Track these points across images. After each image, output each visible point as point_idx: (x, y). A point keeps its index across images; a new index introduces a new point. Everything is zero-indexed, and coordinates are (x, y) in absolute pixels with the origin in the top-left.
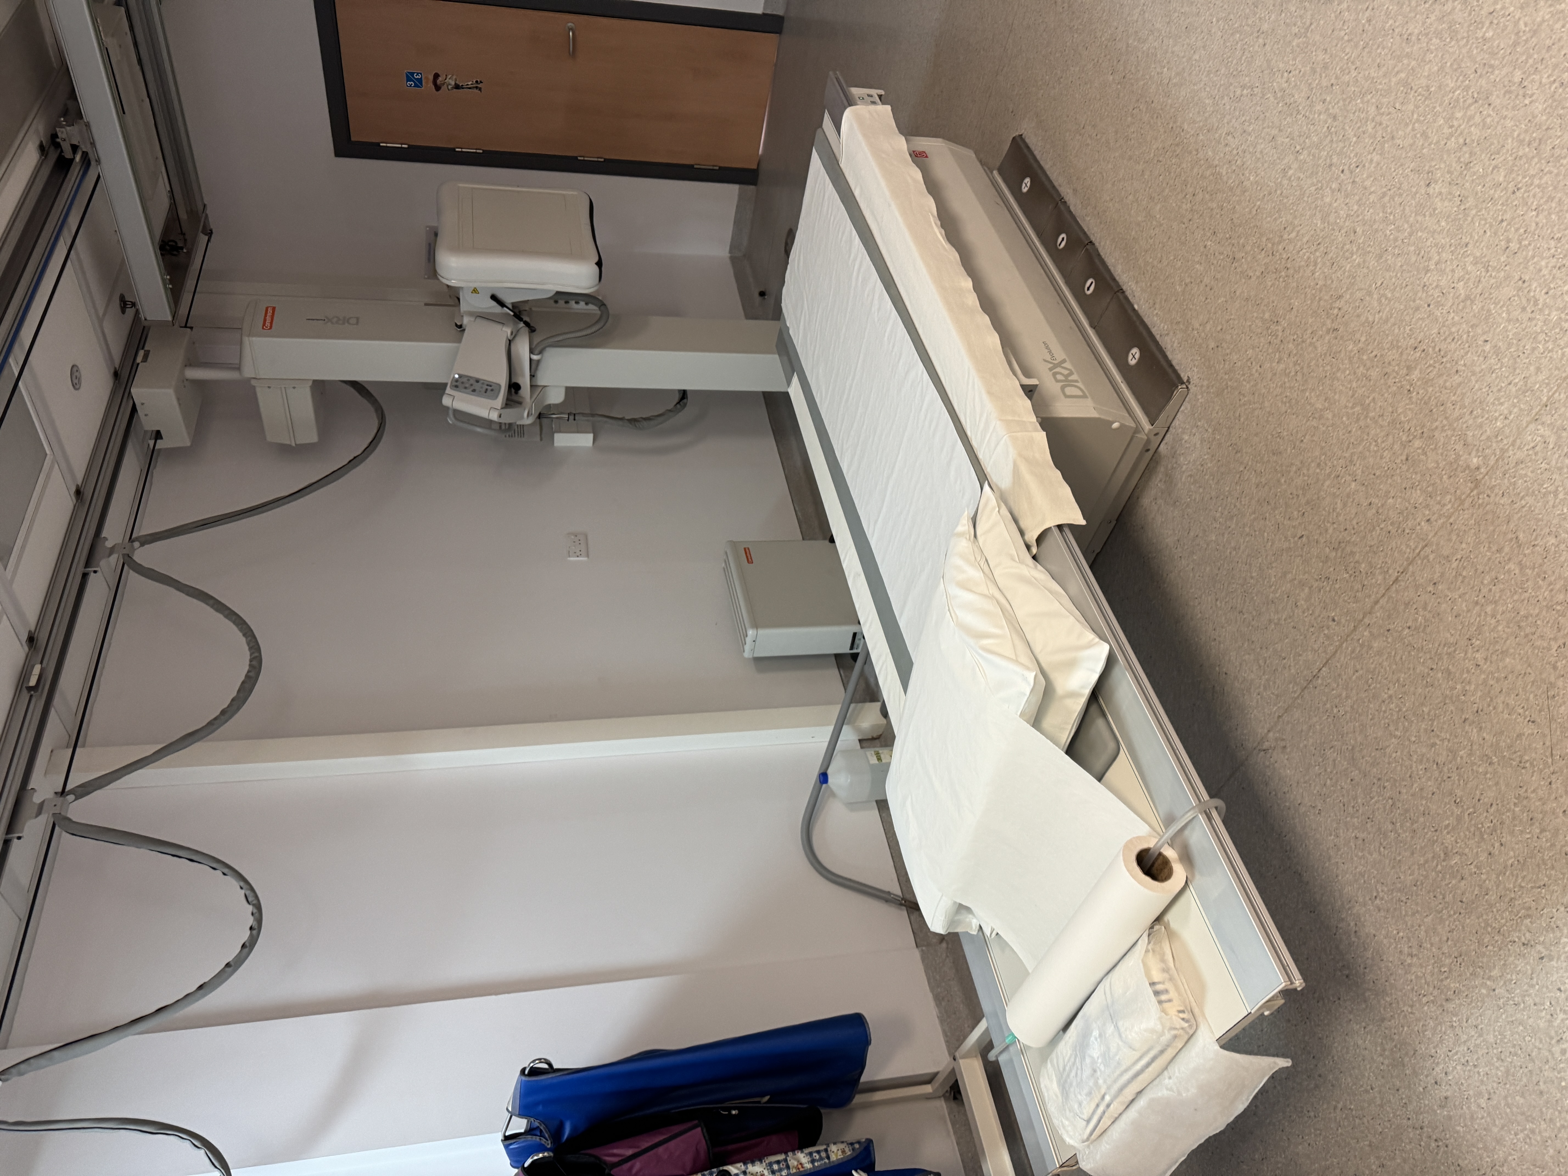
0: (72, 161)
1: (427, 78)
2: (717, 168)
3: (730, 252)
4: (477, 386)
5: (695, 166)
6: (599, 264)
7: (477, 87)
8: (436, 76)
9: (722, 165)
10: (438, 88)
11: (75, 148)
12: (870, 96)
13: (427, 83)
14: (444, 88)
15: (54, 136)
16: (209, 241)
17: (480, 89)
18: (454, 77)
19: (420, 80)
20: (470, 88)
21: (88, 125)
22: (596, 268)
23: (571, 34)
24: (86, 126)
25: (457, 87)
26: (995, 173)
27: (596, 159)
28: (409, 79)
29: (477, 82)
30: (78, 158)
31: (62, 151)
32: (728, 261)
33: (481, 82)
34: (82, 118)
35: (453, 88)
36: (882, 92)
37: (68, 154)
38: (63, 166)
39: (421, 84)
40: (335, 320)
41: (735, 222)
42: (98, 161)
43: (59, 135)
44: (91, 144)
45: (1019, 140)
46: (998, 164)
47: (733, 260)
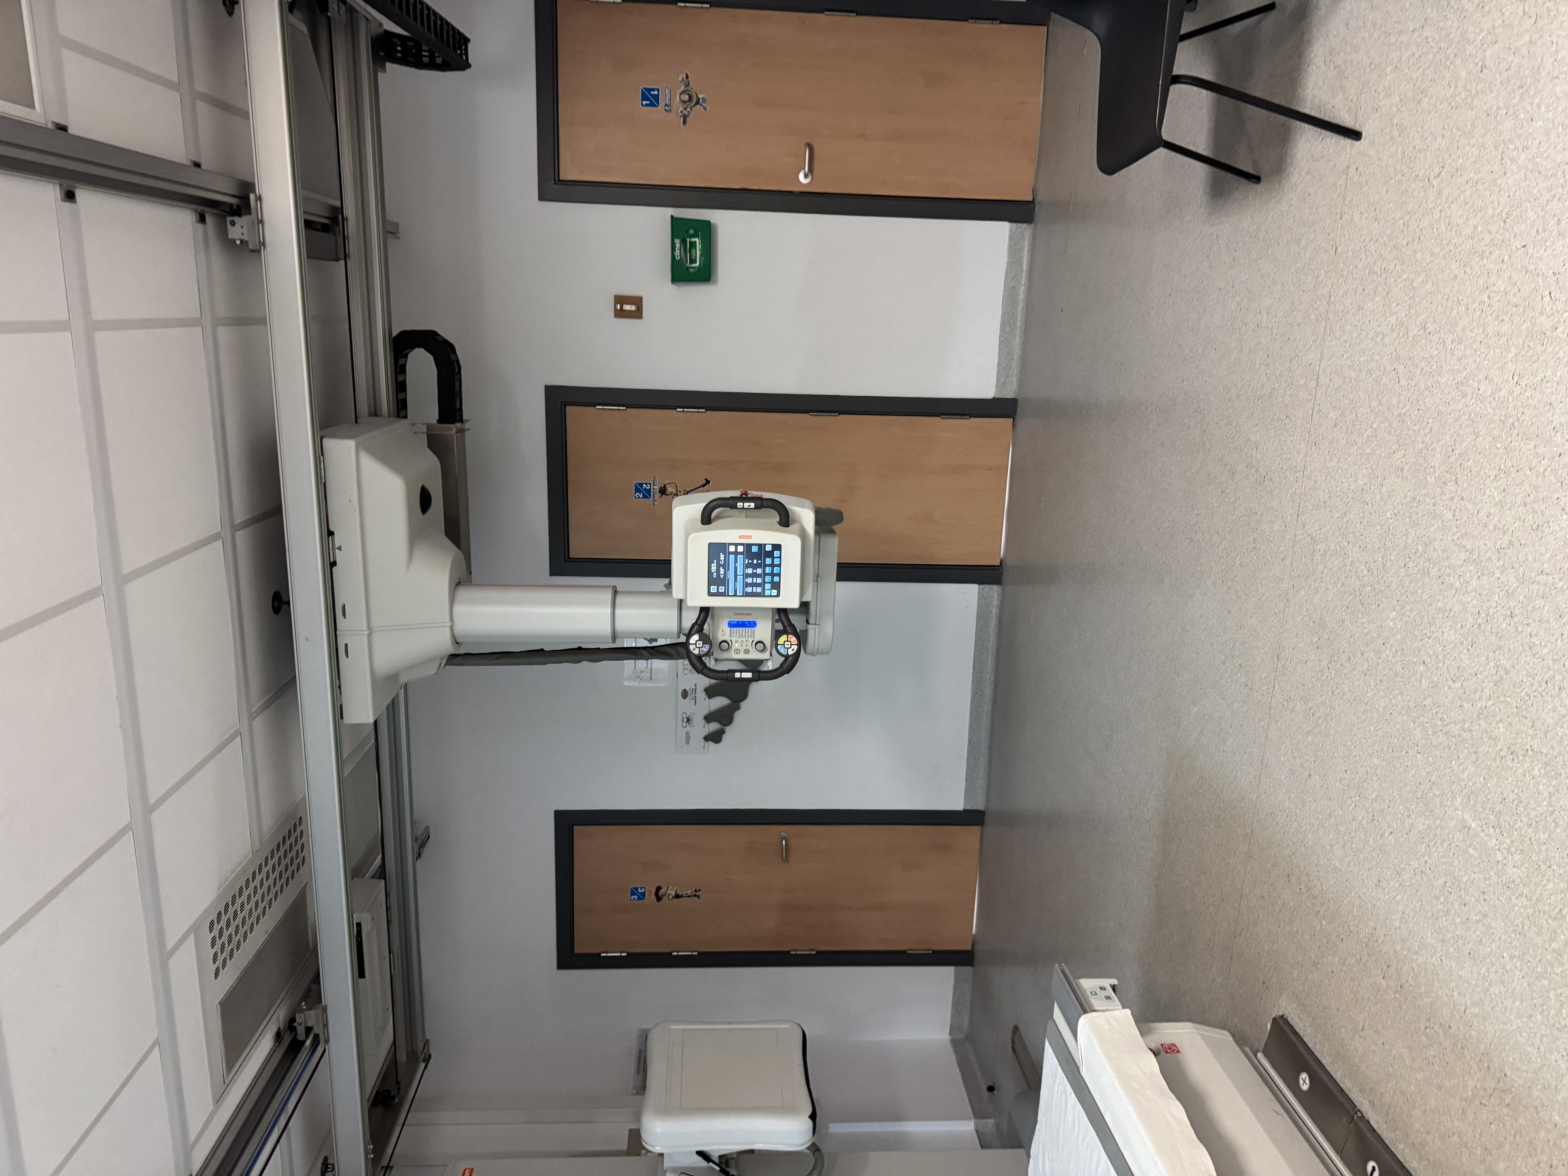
0: (304, 1042)
1: (650, 892)
2: (931, 952)
3: (951, 1034)
5: (908, 952)
6: (813, 1117)
7: (695, 895)
8: (659, 888)
9: (935, 948)
10: (659, 899)
11: (308, 1030)
12: (1103, 988)
13: (650, 895)
14: (665, 898)
15: (292, 1020)
16: (426, 1067)
17: (698, 897)
18: (675, 888)
19: (643, 894)
20: (689, 896)
21: (325, 1009)
22: (810, 1123)
23: (784, 842)
24: (323, 1010)
25: (677, 896)
26: (1260, 1055)
27: (808, 952)
28: (633, 894)
29: (696, 890)
30: (308, 1043)
31: (296, 1034)
32: (949, 1045)
33: (699, 890)
34: (321, 1002)
35: (673, 898)
36: (1114, 981)
37: (301, 1036)
38: (295, 1047)
39: (644, 897)
41: (953, 1003)
42: (327, 1041)
43: (297, 1020)
44: (324, 1025)
45: (1279, 1020)
46: (1261, 1048)
47: (954, 1042)
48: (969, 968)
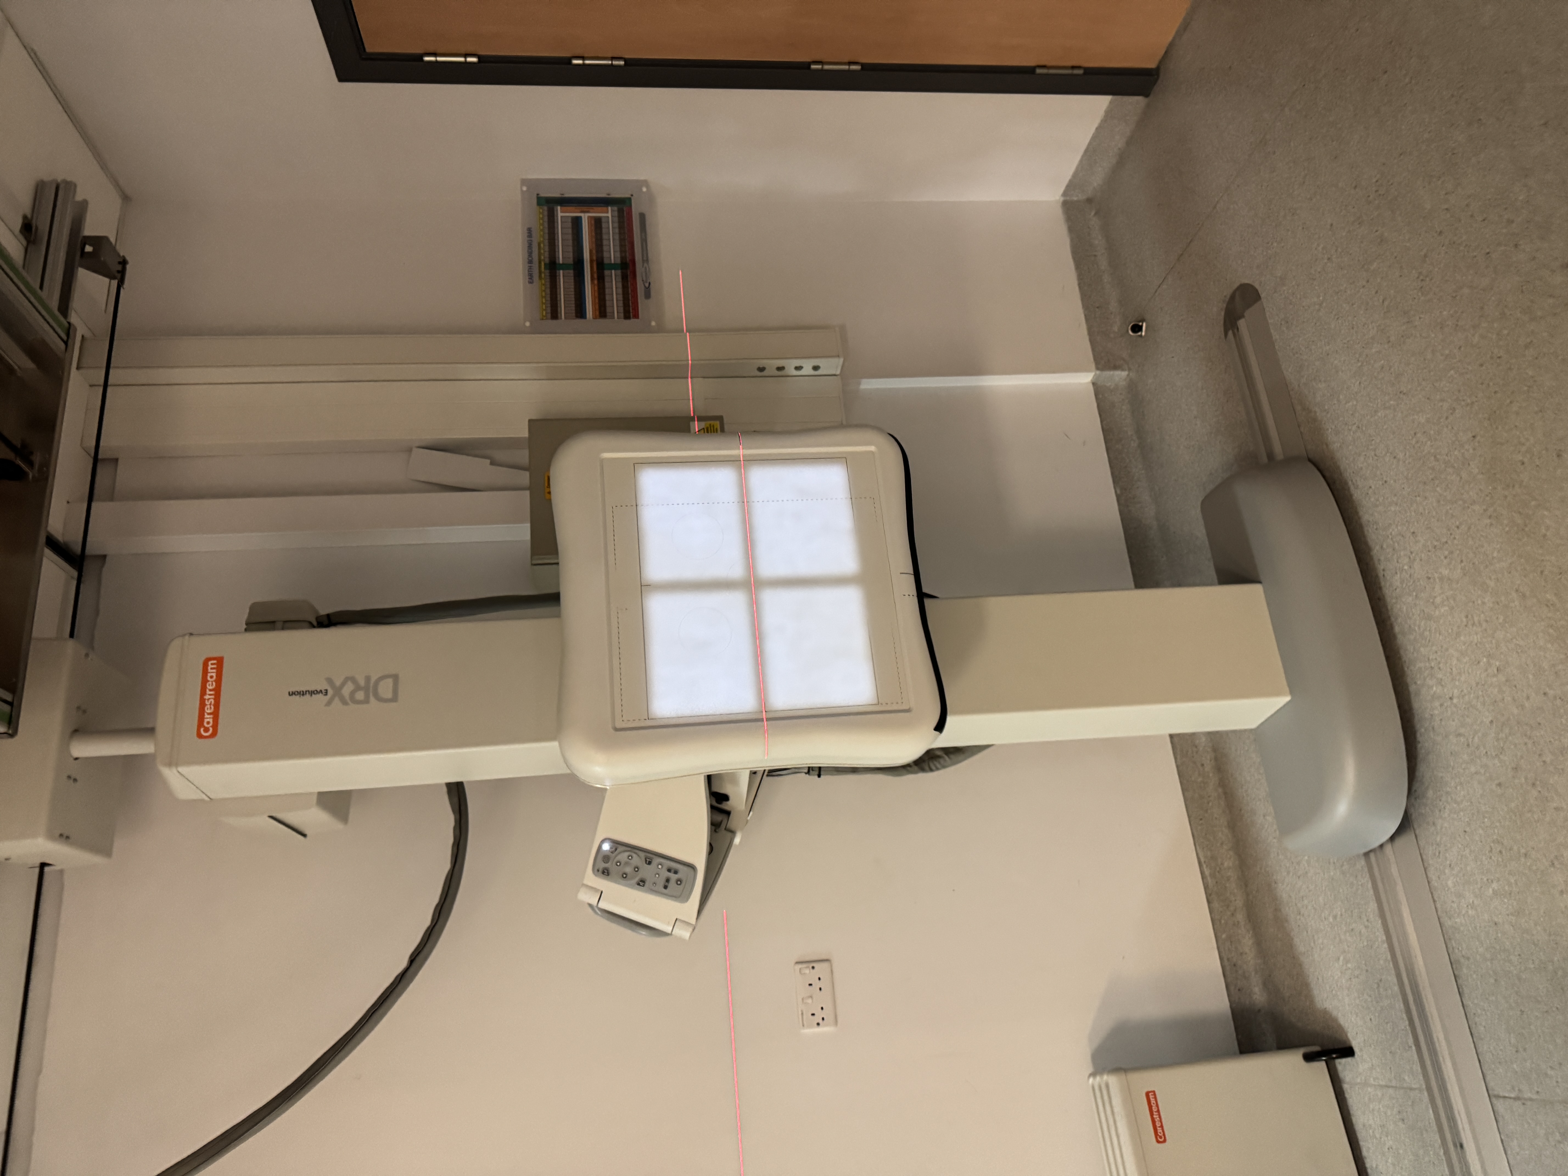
2: (1080, 72)
3: (1065, 194)
4: (647, 872)
5: (1038, 71)
9: (1090, 65)
27: (846, 67)
32: (1059, 212)
40: (346, 691)
48: (1140, 99)
